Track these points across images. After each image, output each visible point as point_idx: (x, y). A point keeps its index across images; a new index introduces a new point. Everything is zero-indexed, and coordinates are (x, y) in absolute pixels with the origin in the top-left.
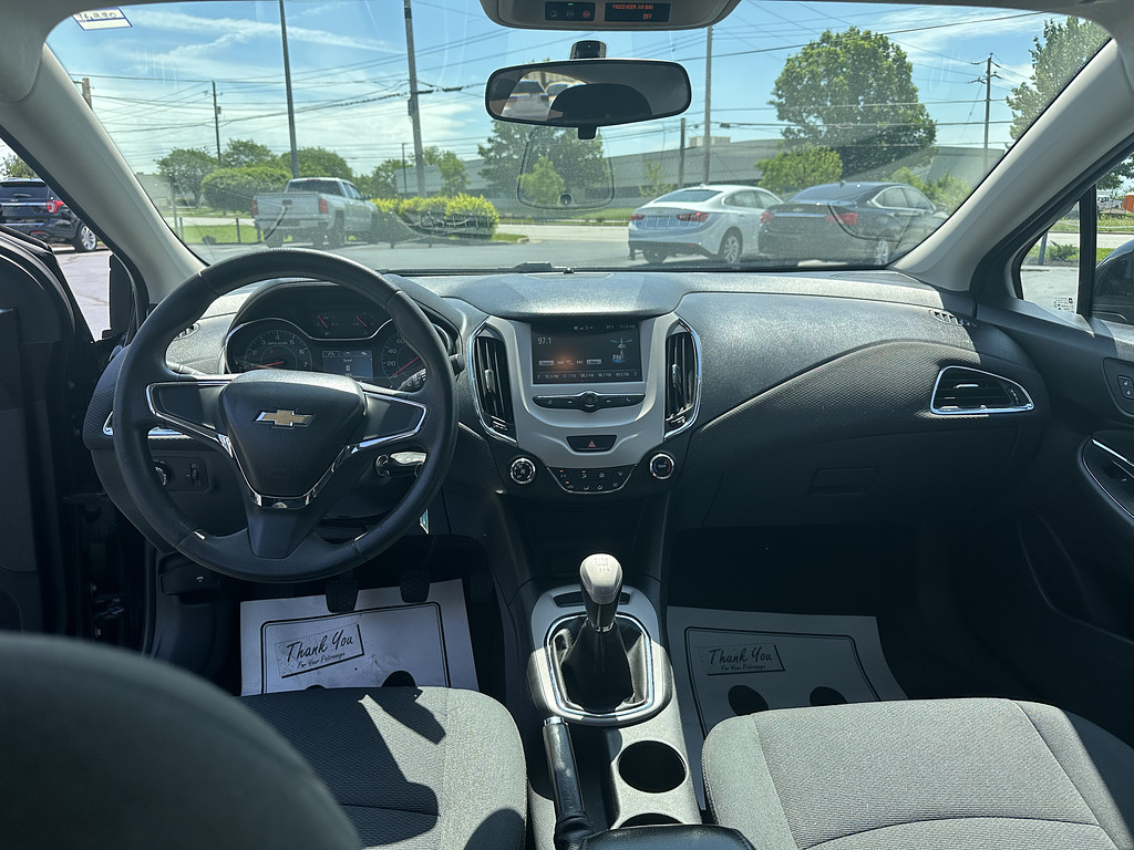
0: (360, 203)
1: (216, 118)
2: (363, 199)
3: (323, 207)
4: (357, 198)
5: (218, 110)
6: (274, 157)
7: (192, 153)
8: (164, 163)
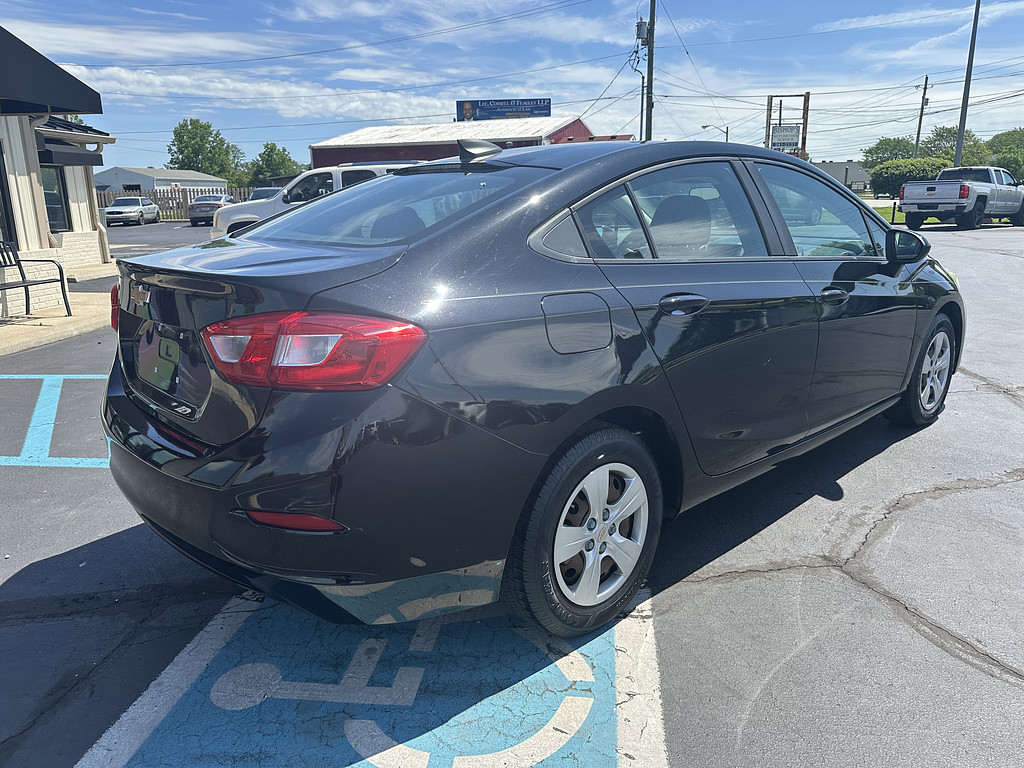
0: (1013, 188)
1: (922, 108)
2: (1016, 185)
3: (964, 192)
4: (1010, 184)
5: (925, 102)
6: (976, 142)
7: (898, 142)
8: (870, 152)
